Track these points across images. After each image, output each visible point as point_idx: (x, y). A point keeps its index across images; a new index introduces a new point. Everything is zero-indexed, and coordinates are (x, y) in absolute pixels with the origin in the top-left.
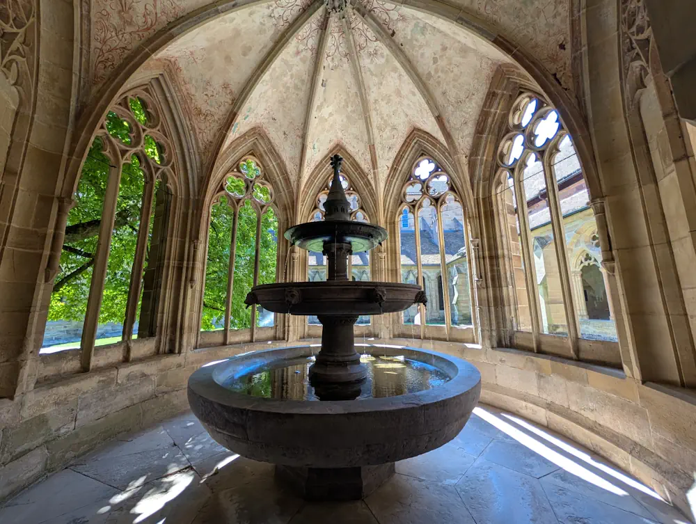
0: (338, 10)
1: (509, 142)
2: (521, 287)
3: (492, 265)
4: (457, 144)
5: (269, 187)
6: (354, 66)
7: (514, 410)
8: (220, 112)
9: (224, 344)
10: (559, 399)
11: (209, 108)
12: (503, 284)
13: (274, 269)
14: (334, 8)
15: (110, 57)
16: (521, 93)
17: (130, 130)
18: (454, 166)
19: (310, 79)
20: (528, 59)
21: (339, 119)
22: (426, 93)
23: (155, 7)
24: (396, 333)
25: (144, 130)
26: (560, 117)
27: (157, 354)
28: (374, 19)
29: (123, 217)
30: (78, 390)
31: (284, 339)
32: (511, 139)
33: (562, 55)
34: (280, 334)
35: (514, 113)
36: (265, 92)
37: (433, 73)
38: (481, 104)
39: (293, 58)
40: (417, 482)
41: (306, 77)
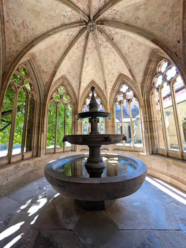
0: (92, 31)
1: (157, 78)
2: (161, 132)
3: (150, 124)
4: (137, 80)
5: (68, 97)
6: (98, 52)
7: (158, 177)
8: (50, 71)
9: (55, 153)
10: (175, 174)
11: (47, 70)
12: (154, 131)
13: (71, 126)
14: (91, 31)
15: (13, 54)
16: (162, 59)
17: (20, 79)
18: (135, 88)
19: (82, 57)
20: (165, 47)
21: (93, 71)
22: (125, 61)
23: (27, 35)
24: (114, 149)
25: (25, 79)
26: (177, 68)
27: (33, 157)
28: (106, 34)
29: (19, 108)
30: (8, 170)
31: (75, 151)
32: (157, 77)
33: (178, 45)
34: (73, 149)
35: (159, 67)
36: (66, 63)
37: (128, 53)
38: (146, 64)
39: (76, 50)
40: (124, 203)
41: (81, 57)
